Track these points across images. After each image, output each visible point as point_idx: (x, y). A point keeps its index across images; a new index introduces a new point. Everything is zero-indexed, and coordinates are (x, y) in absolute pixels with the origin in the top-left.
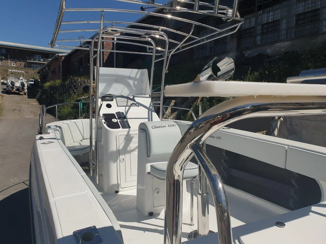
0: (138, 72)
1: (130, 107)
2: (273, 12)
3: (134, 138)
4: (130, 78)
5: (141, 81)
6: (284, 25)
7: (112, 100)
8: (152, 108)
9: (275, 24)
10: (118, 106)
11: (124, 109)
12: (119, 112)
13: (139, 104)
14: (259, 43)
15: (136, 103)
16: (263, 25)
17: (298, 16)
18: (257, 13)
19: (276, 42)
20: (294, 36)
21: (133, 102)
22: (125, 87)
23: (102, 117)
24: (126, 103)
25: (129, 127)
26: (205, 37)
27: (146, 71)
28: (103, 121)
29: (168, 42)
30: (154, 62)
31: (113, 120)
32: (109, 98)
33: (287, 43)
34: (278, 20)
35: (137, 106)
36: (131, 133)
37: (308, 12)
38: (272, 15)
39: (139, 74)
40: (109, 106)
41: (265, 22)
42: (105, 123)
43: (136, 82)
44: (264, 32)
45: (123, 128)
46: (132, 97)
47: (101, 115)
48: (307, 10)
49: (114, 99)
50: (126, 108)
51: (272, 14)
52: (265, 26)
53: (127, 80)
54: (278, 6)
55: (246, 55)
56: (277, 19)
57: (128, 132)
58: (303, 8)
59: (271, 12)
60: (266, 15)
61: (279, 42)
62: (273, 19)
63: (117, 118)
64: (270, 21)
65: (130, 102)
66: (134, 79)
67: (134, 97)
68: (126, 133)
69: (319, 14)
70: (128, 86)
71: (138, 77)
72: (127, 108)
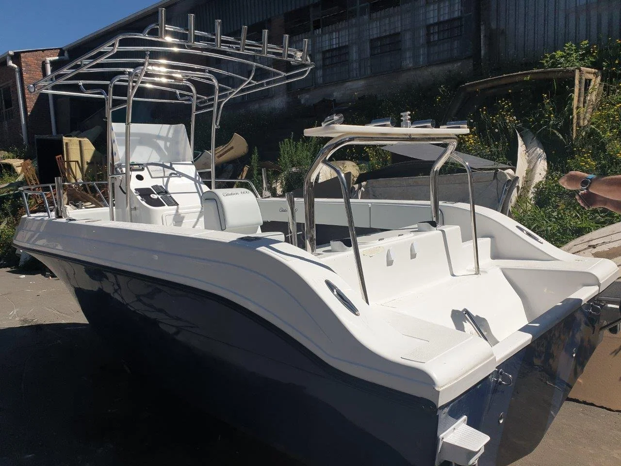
0: (169, 129)
1: (169, 178)
2: (337, 33)
3: (185, 219)
4: (159, 137)
5: (175, 141)
6: (354, 55)
7: (143, 169)
8: (199, 179)
9: (342, 52)
10: (152, 177)
11: (162, 181)
12: (157, 186)
13: (180, 175)
14: (320, 81)
15: (176, 172)
16: (324, 53)
17: (372, 41)
18: (314, 33)
19: (344, 81)
20: (369, 72)
21: (171, 171)
22: (154, 152)
23: (136, 193)
24: (163, 173)
25: (178, 205)
26: (265, 81)
27: (182, 127)
28: (139, 198)
29: (218, 88)
30: (194, 114)
31: (151, 196)
32: (138, 166)
33: (361, 83)
34: (346, 47)
35: (178, 177)
36: (180, 211)
37: (385, 37)
38: (336, 38)
39: (171, 131)
40: (140, 178)
41: (327, 48)
42: (142, 200)
43: (168, 144)
44: (328, 64)
45: (168, 205)
46: (169, 165)
47: (134, 191)
48: (384, 34)
49: (146, 168)
50: (163, 180)
51: (336, 34)
52: (328, 55)
53: (155, 140)
54: (343, 24)
55: (303, 101)
56: (344, 45)
57: (177, 211)
58: (379, 30)
59: (334, 33)
60: (326, 37)
61: (350, 81)
62: (339, 43)
63: (156, 193)
64: (334, 47)
65: (168, 172)
66: (165, 139)
67: (171, 164)
68: (174, 212)
69: (400, 41)
70: (158, 149)
71: (170, 136)
72: (166, 179)
